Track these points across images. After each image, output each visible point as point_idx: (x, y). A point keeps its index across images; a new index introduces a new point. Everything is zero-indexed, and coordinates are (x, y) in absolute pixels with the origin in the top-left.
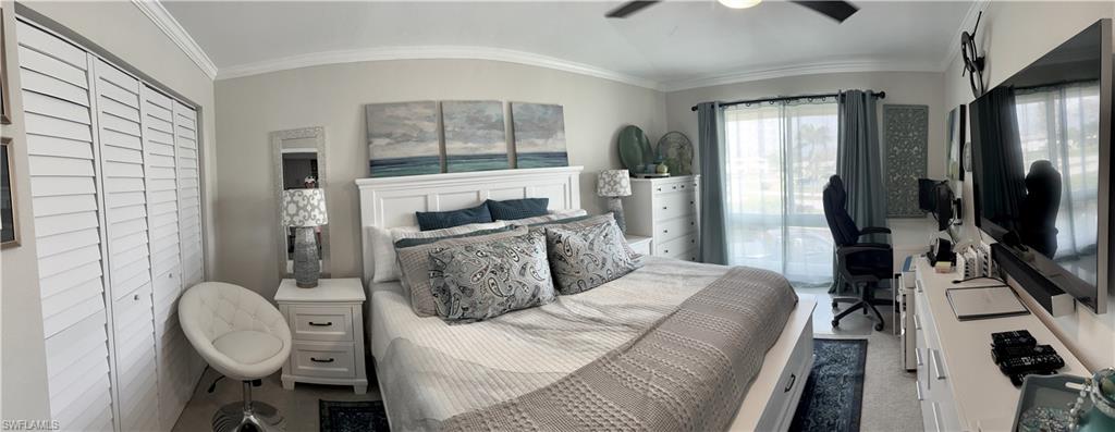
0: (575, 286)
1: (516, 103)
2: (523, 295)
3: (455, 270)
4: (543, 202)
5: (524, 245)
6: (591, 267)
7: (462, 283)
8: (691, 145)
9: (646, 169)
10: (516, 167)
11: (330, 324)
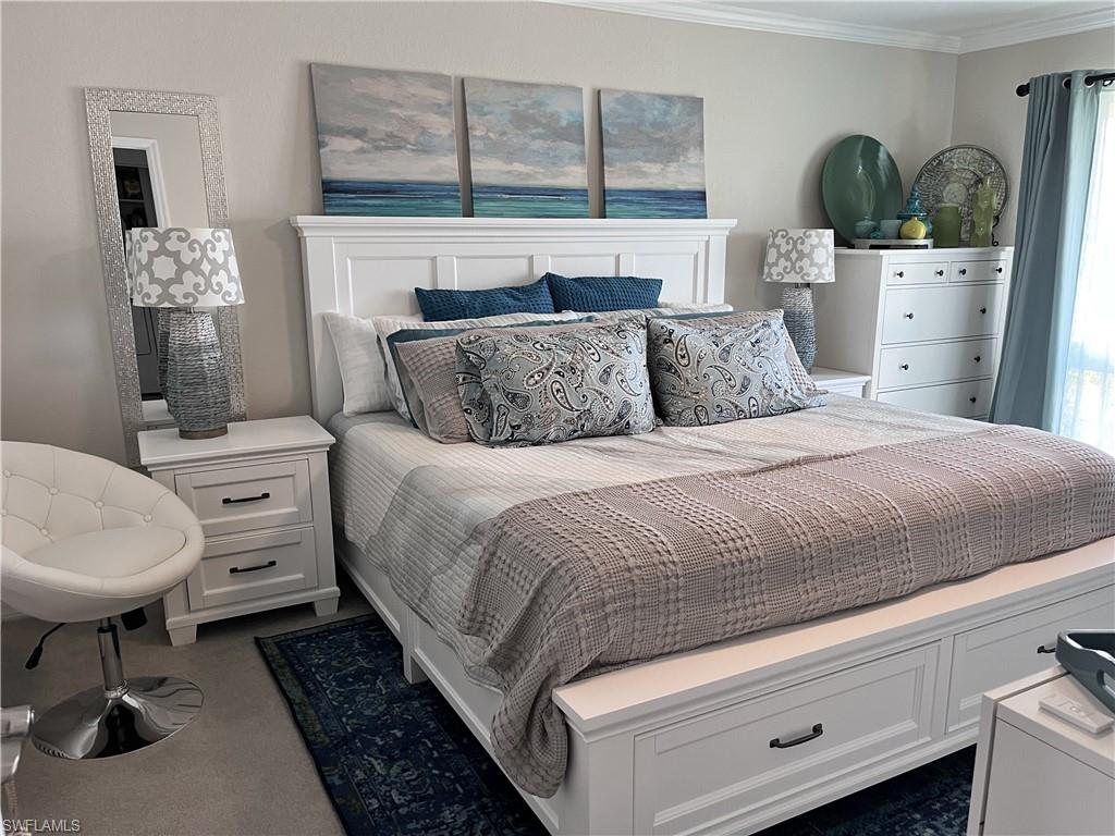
0: (690, 415)
1: (610, 91)
2: (605, 413)
3: (500, 369)
4: (652, 287)
5: (609, 339)
6: (721, 387)
7: (513, 389)
8: (1004, 176)
9: (875, 229)
10: (603, 216)
11: (266, 496)
